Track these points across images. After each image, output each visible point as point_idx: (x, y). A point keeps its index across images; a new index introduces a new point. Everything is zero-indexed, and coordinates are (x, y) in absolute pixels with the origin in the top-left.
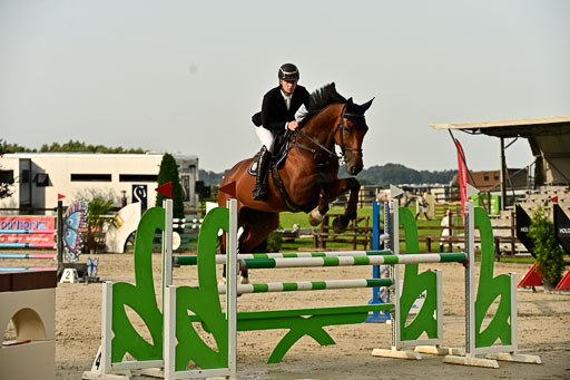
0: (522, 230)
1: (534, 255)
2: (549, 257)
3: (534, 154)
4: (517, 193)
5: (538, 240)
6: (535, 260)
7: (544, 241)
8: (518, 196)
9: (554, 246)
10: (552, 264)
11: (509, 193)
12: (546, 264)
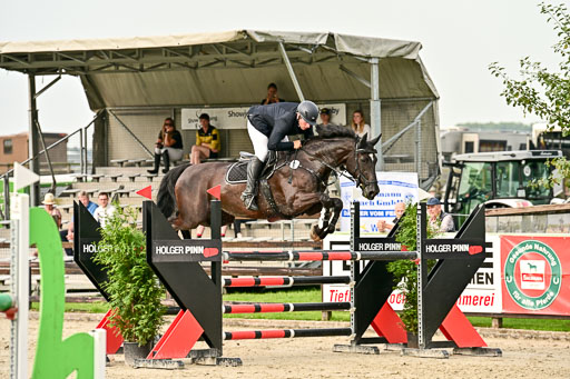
0: (87, 249)
1: (107, 297)
2: (136, 299)
3: (93, 107)
4: (60, 179)
5: (115, 268)
6: (108, 306)
7: (126, 270)
8: (63, 185)
9: (145, 278)
10: (140, 313)
11: (46, 180)
12: (129, 313)
